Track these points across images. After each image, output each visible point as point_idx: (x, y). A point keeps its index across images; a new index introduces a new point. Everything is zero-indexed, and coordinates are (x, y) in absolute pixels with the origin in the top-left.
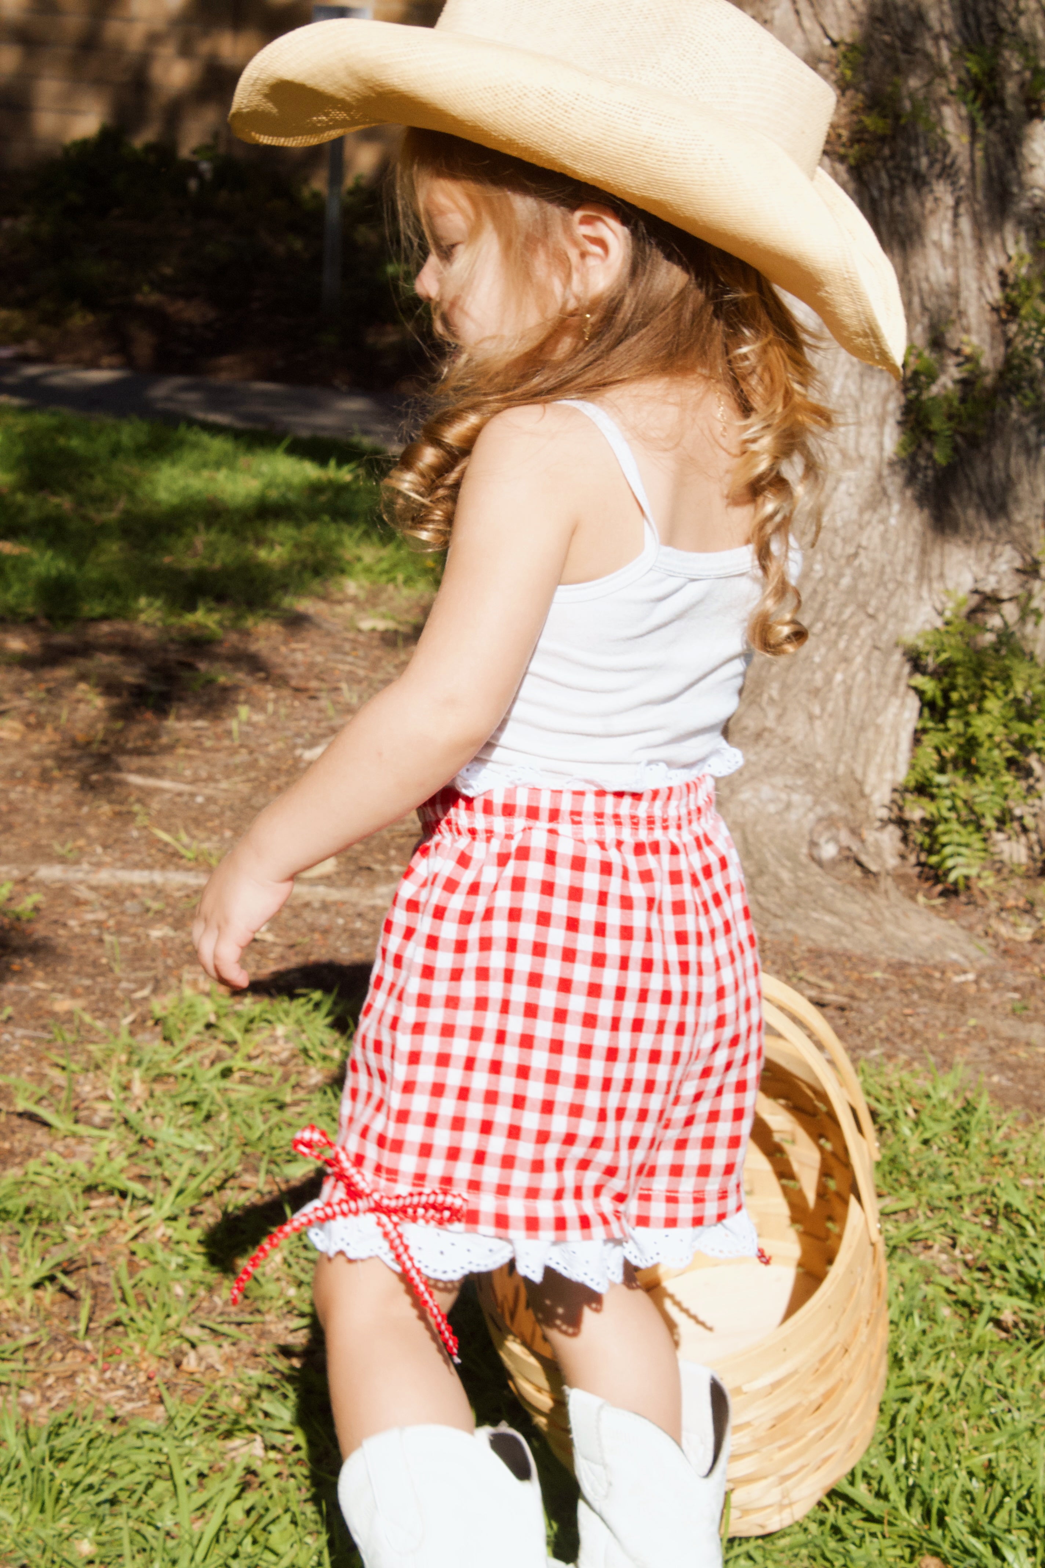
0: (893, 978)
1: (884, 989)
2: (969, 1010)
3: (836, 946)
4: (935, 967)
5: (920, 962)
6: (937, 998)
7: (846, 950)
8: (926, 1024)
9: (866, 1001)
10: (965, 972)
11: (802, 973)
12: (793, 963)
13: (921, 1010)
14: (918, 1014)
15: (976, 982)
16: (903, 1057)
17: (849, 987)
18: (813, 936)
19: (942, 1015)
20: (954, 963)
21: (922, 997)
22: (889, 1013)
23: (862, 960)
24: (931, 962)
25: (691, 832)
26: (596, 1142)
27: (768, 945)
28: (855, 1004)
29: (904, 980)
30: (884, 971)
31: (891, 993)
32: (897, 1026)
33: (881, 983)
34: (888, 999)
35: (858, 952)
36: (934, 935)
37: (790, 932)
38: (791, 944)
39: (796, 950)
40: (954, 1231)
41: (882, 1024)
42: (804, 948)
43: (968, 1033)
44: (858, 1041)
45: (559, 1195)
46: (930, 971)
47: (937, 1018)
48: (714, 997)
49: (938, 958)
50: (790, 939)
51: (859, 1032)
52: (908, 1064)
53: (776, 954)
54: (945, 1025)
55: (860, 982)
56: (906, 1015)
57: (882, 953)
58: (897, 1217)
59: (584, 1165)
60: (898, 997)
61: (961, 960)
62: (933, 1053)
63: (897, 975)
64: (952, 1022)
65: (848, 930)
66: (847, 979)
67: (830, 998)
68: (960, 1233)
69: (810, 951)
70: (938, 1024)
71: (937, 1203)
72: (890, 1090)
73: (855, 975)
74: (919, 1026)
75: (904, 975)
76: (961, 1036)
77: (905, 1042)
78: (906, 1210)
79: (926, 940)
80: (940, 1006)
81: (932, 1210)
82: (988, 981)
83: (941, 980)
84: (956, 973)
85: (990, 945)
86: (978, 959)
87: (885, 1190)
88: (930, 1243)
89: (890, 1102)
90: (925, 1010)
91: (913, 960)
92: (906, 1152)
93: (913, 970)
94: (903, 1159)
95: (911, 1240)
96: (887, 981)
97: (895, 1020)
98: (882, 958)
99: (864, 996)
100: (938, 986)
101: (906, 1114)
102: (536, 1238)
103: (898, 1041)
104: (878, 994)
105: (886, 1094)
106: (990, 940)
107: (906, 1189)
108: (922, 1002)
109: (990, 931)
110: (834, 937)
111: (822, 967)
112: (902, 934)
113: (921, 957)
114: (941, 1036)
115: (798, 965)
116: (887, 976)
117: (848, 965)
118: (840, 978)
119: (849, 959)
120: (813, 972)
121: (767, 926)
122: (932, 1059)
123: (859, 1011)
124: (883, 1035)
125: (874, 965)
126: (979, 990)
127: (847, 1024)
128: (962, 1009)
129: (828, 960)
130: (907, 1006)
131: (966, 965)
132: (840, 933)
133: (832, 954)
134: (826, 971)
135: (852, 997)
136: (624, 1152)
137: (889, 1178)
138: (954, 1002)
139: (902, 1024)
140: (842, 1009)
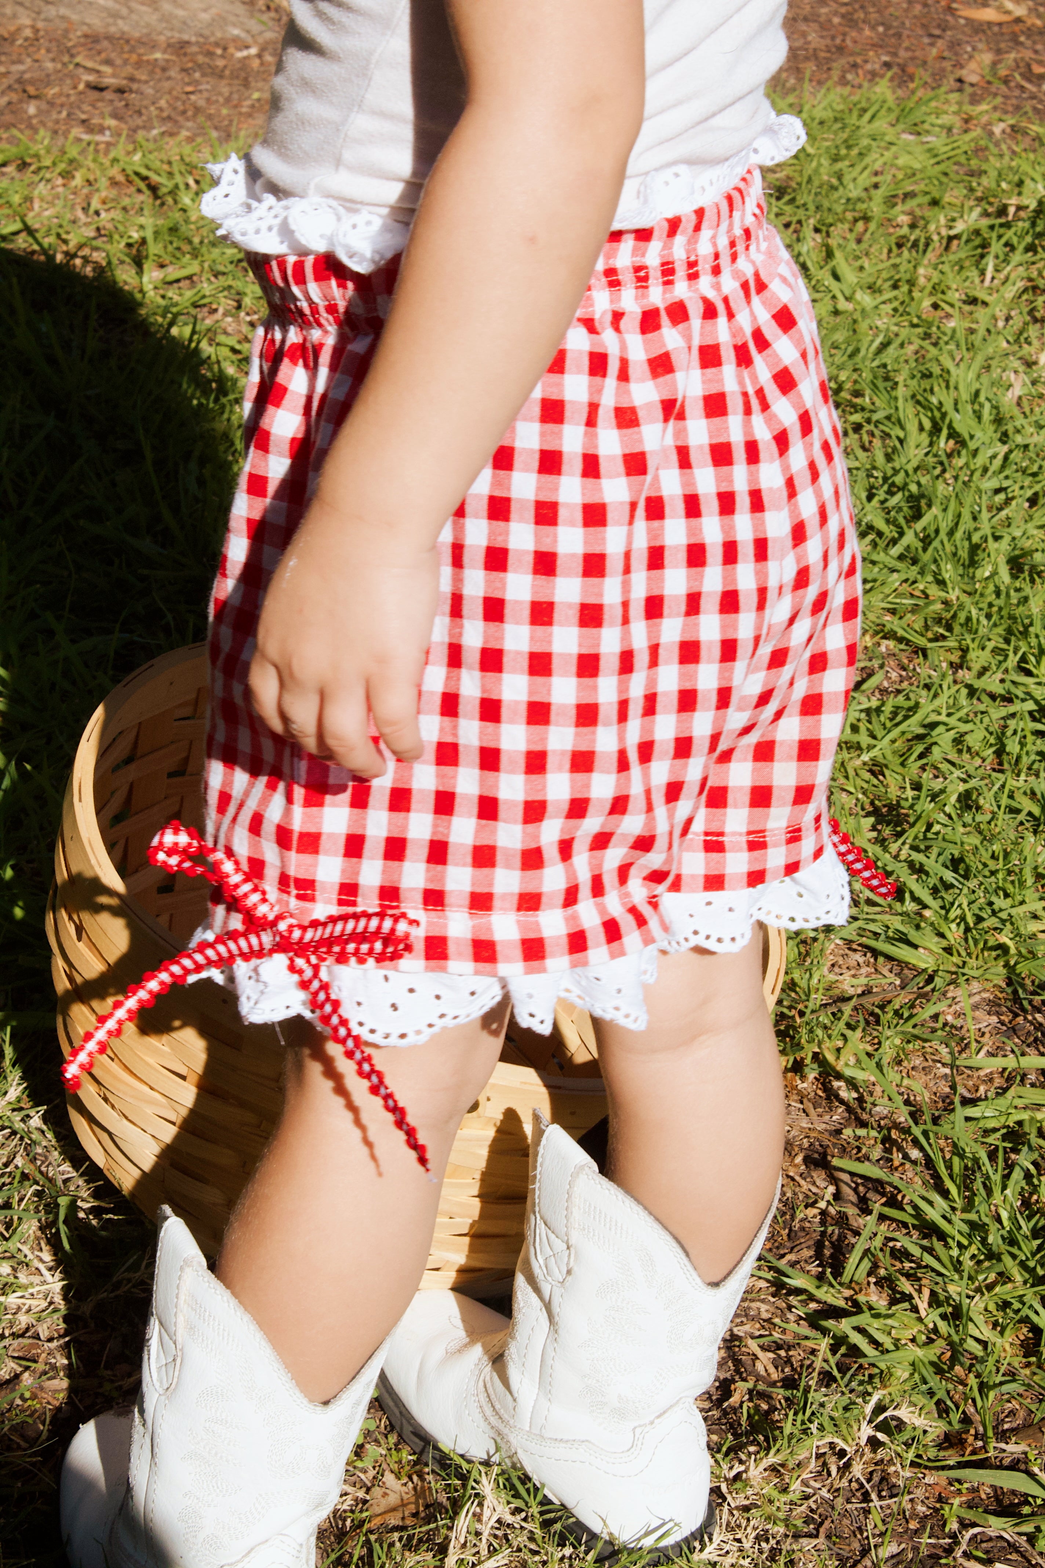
0: (174, 58)
1: (164, 70)
2: (253, 84)
3: (113, 29)
4: (217, 44)
5: (201, 40)
6: (220, 75)
7: (123, 33)
8: (208, 100)
9: (146, 82)
10: (247, 47)
11: (78, 59)
12: (68, 50)
13: (203, 87)
14: (200, 91)
15: (259, 56)
16: (185, 133)
17: (129, 70)
18: (88, 21)
19: (226, 91)
20: (235, 39)
21: (204, 75)
22: (170, 93)
23: (140, 42)
24: (212, 39)
25: (736, 274)
26: (619, 805)
27: (42, 33)
28: (135, 86)
29: (185, 59)
30: (164, 52)
31: (172, 73)
32: (179, 104)
33: (162, 63)
34: (169, 78)
35: (137, 35)
36: (214, 11)
37: (63, 18)
38: (67, 31)
39: (71, 36)
40: (238, 294)
41: (163, 103)
42: (79, 33)
43: (253, 106)
44: (139, 122)
45: (571, 897)
46: (211, 49)
47: (220, 94)
48: (789, 542)
49: (219, 35)
50: (64, 25)
51: (139, 113)
52: (190, 140)
53: (50, 41)
54: (228, 100)
55: (139, 64)
56: (187, 93)
57: (161, 33)
58: (181, 284)
59: (601, 841)
60: (179, 77)
61: (243, 35)
62: (216, 128)
63: (178, 55)
64: (235, 96)
65: (124, 11)
66: (126, 62)
67: (108, 81)
68: (245, 294)
69: (86, 36)
70: (221, 100)
71: (221, 268)
72: (170, 163)
73: (134, 57)
74: (202, 103)
75: (185, 54)
76: (244, 110)
77: (188, 119)
78: (189, 278)
79: (205, 16)
80: (224, 82)
81: (216, 276)
82: (271, 55)
83: (222, 57)
84: (240, 49)
85: (273, 19)
86: (261, 33)
87: (167, 259)
88: (214, 306)
89: (170, 174)
90: (208, 87)
91: (193, 39)
92: (187, 221)
93: (194, 49)
94: (183, 228)
95: (195, 305)
96: (167, 61)
97: (177, 99)
98: (162, 38)
99: (144, 78)
100: (220, 63)
101: (187, 185)
102: (543, 970)
103: (180, 119)
104: (159, 73)
105: (166, 167)
106: (272, 14)
107: (188, 256)
108: (205, 79)
109: (272, 5)
110: (111, 20)
111: (99, 53)
112: (180, 13)
113: (201, 35)
114: (225, 111)
115: (74, 51)
116: (167, 56)
117: (126, 48)
118: (118, 62)
119: (128, 41)
120: (90, 58)
121: (39, 13)
122: (214, 134)
123: (138, 92)
124: (165, 114)
125: (154, 47)
126: (262, 64)
127: (127, 105)
128: (246, 84)
129: (105, 43)
130: (189, 84)
131: (250, 40)
132: (116, 15)
133: (109, 38)
134: (103, 55)
135: (132, 79)
136: (661, 810)
137: (170, 248)
138: (237, 77)
139: (184, 103)
140: (121, 91)
